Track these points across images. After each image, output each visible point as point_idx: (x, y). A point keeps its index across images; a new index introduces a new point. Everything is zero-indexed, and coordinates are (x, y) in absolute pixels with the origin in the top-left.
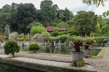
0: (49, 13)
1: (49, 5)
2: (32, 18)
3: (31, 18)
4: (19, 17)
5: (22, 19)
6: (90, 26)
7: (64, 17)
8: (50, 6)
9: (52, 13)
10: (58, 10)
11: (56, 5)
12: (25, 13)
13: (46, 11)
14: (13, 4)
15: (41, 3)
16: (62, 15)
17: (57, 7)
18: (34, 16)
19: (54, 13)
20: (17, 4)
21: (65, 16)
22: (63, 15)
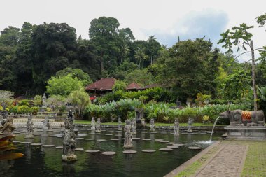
0: (110, 48)
1: (109, 28)
2: (65, 60)
3: (63, 57)
4: (35, 56)
5: (42, 60)
6: (200, 78)
7: (145, 57)
8: (113, 31)
9: (116, 48)
10: (132, 41)
11: (128, 30)
12: (48, 47)
13: (101, 43)
14: (26, 26)
15: (91, 23)
16: (140, 54)
17: (131, 34)
18: (71, 55)
19: (121, 48)
20: (34, 26)
21: (147, 57)
22: (143, 54)
